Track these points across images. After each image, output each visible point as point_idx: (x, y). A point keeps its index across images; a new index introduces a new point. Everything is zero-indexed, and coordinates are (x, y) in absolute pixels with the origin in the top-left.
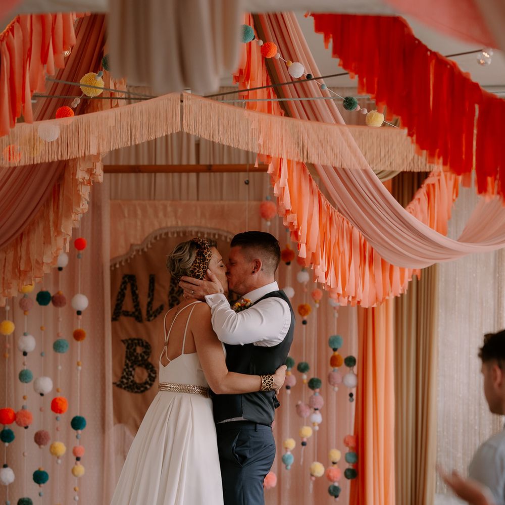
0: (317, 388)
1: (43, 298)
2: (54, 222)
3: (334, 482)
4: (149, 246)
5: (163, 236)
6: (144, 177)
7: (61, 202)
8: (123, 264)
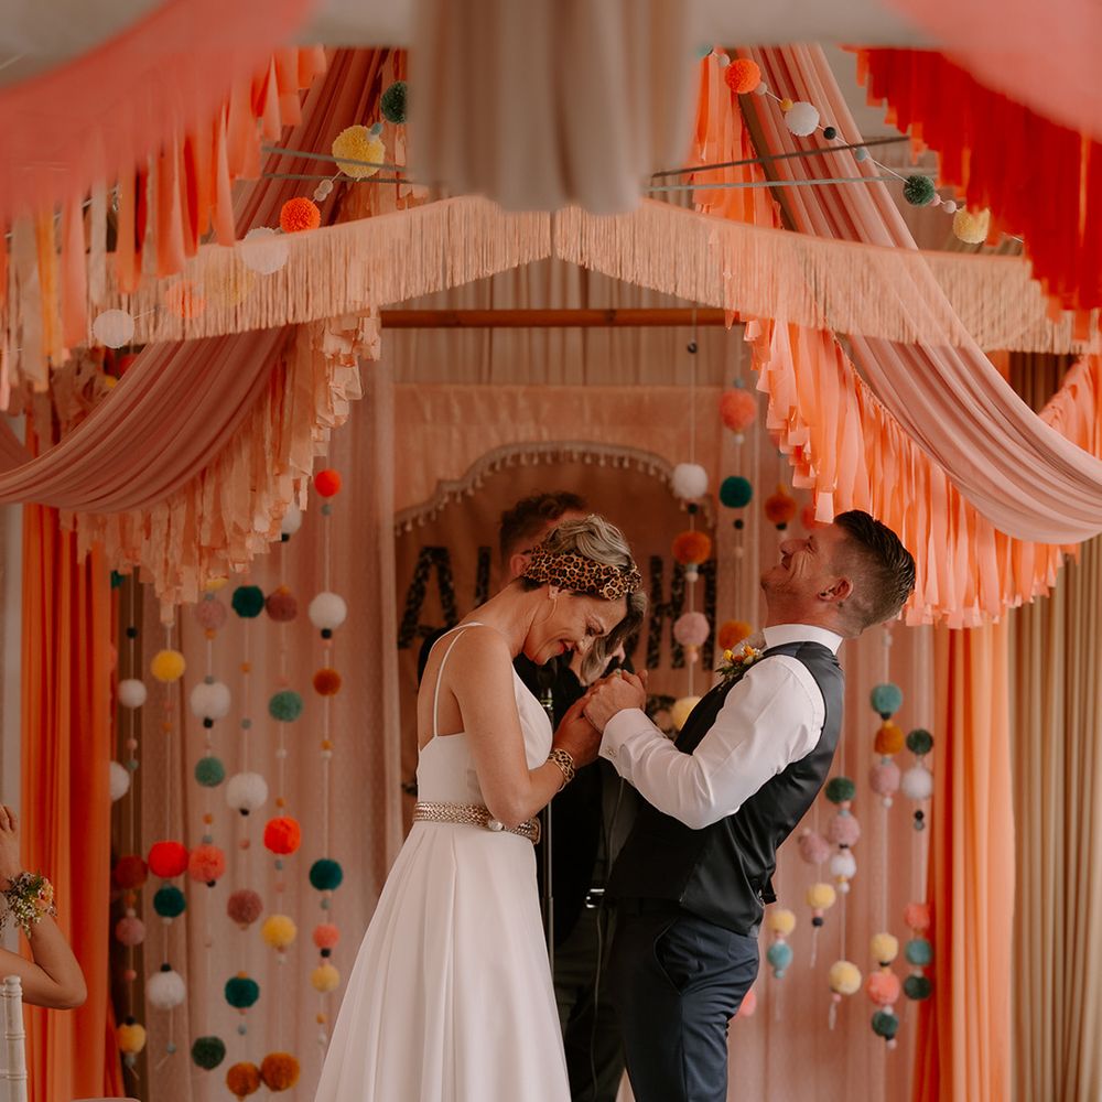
0: (847, 799)
1: (247, 602)
2: (274, 445)
3: (884, 1005)
4: (479, 484)
5: (509, 463)
6: (467, 337)
7: (287, 402)
8: (421, 522)
